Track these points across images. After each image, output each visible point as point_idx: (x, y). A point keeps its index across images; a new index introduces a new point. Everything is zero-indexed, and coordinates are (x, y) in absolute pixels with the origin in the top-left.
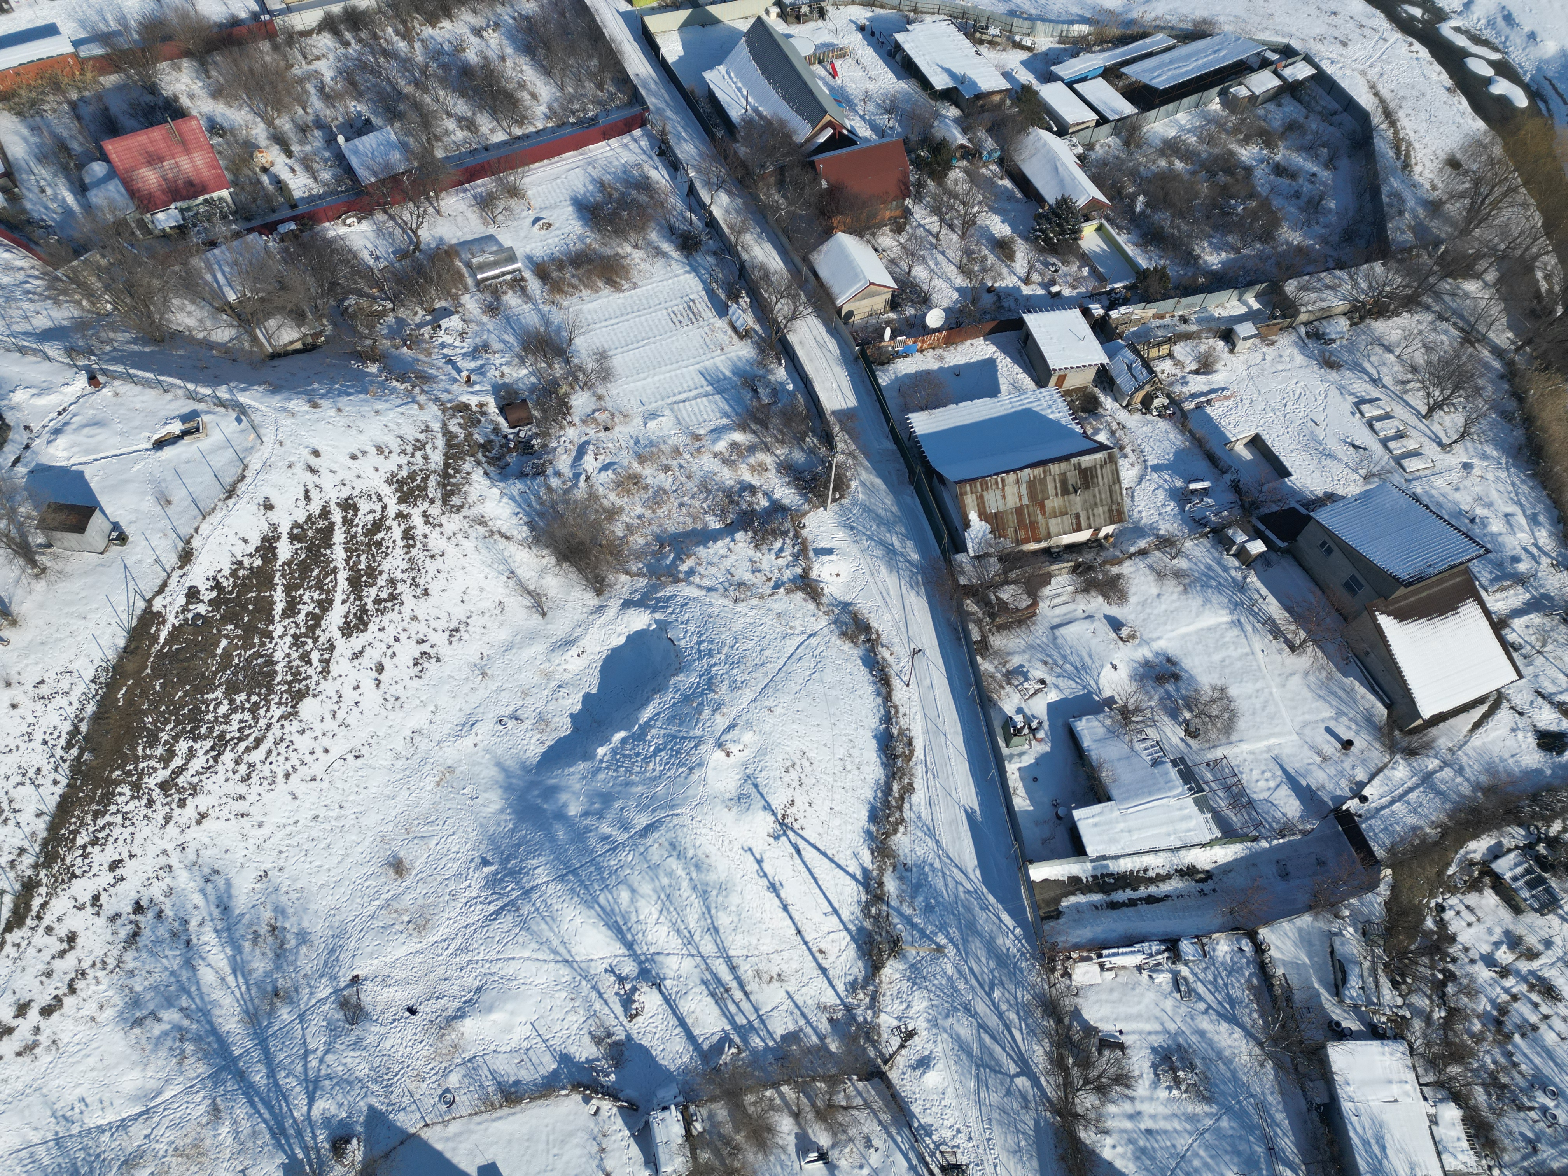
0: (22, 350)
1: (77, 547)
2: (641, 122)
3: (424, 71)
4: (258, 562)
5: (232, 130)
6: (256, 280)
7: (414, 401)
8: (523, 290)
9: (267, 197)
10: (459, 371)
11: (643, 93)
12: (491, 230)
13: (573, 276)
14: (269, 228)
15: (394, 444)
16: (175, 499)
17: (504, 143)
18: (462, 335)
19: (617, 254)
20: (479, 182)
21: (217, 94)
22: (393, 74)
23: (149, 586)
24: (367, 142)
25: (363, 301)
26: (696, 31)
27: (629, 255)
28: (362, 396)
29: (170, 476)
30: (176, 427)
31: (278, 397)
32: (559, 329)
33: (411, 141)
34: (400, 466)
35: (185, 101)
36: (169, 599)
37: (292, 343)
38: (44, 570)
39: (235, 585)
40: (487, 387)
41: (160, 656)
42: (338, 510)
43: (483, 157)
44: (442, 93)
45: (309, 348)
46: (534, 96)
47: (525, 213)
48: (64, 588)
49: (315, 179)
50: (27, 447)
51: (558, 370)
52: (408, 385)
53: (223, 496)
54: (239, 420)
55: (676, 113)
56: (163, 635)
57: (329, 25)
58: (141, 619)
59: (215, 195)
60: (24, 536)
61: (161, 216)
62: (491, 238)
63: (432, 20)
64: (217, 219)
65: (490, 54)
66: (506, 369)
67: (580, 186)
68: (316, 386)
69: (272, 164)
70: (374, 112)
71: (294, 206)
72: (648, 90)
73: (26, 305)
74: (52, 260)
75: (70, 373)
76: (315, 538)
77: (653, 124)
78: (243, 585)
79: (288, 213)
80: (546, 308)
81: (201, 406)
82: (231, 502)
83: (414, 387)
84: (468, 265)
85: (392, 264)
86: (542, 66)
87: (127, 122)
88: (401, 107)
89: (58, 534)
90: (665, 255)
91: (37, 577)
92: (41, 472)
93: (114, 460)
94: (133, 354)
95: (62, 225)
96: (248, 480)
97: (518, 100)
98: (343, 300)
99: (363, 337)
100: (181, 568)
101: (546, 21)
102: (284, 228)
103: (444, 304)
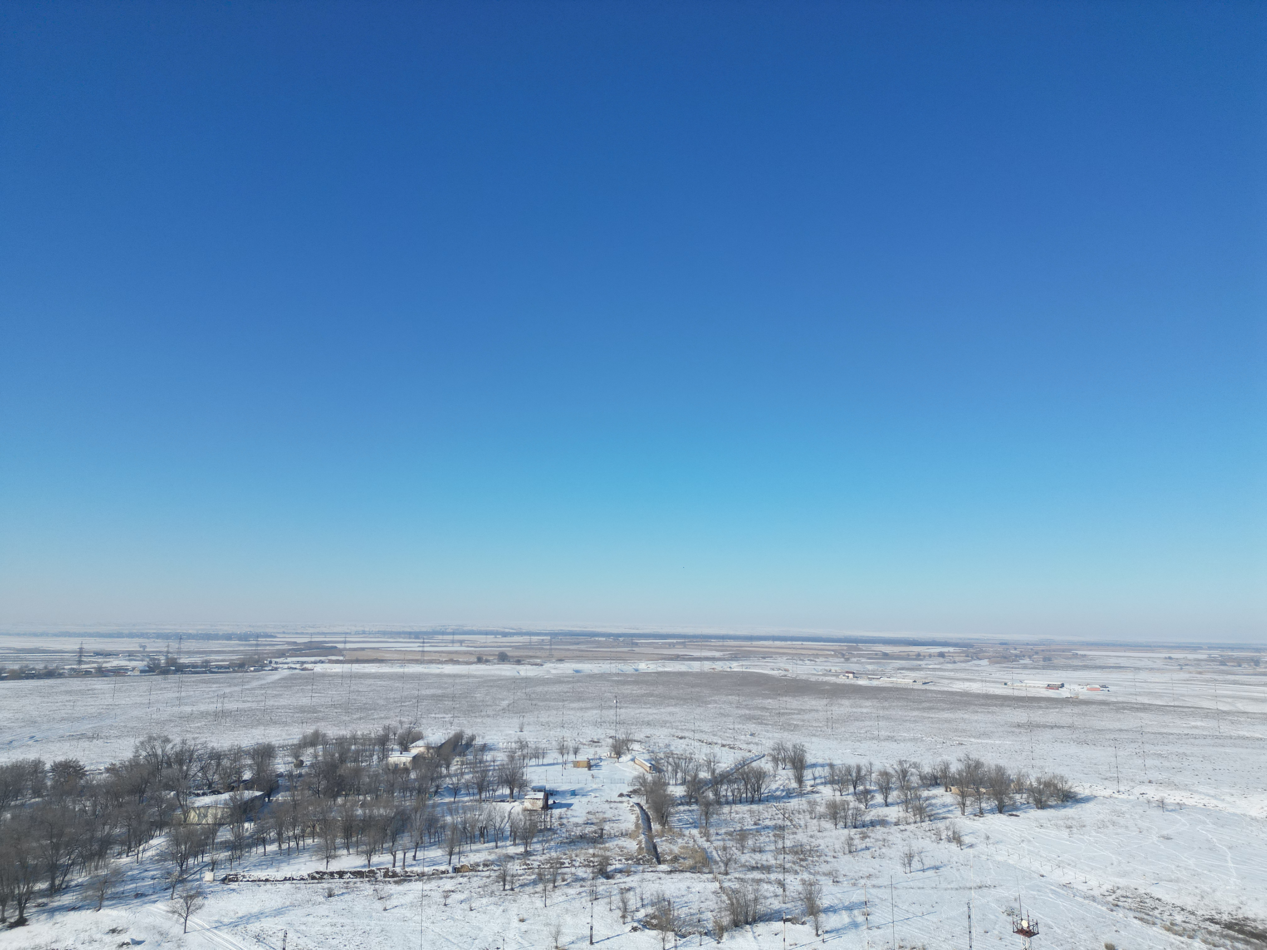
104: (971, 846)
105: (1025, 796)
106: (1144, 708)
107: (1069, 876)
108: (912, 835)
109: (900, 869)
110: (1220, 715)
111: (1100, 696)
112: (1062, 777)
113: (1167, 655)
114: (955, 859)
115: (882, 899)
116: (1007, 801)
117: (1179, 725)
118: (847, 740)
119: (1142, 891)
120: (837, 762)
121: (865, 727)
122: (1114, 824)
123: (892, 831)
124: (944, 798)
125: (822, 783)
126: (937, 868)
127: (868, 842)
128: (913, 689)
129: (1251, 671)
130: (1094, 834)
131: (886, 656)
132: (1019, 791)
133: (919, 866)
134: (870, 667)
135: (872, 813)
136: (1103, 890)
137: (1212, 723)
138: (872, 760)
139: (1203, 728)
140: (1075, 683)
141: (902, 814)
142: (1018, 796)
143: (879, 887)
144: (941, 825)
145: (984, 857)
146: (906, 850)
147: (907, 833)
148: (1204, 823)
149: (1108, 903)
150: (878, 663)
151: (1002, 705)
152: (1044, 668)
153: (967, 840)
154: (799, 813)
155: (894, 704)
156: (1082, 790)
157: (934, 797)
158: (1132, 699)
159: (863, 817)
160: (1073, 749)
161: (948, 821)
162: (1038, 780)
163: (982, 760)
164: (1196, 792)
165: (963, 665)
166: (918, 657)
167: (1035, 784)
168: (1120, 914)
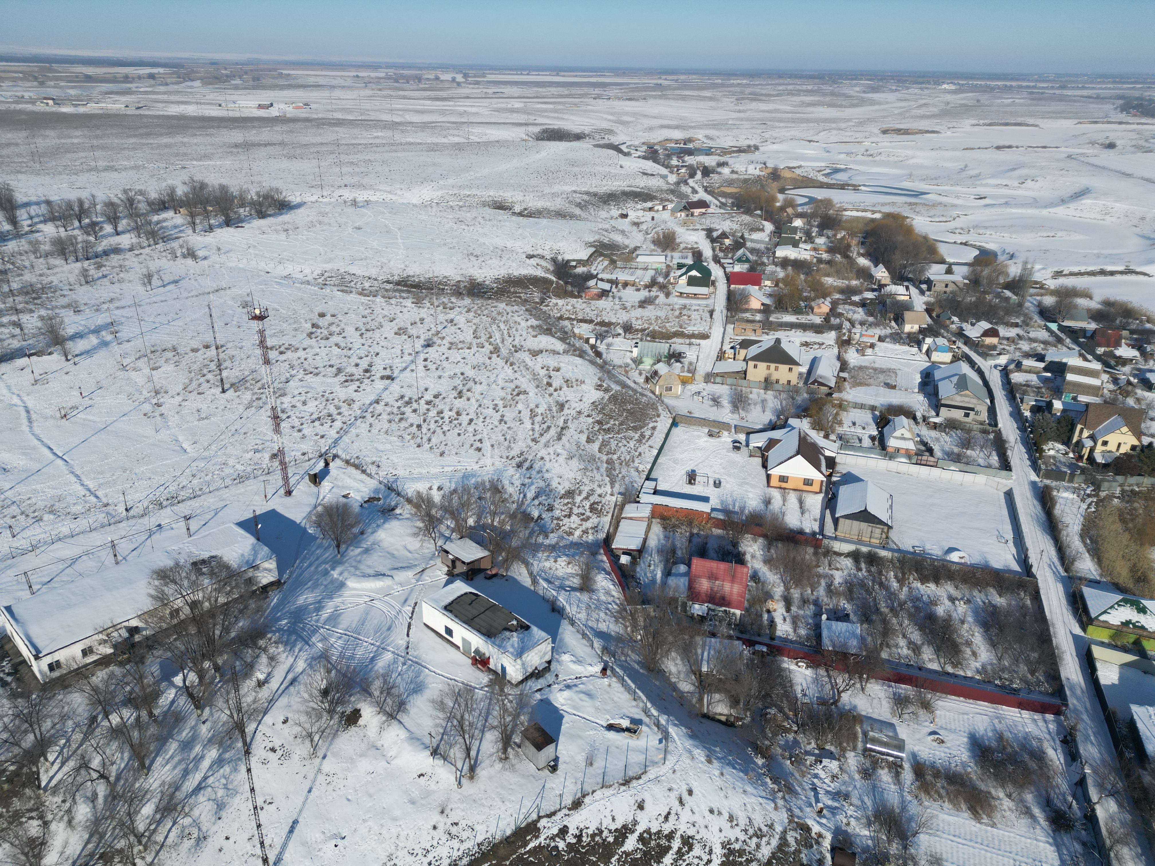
0: (584, 635)
1: (530, 757)
2: (1057, 712)
3: (902, 604)
4: (611, 839)
5: (764, 583)
6: (724, 667)
7: (774, 801)
8: (897, 775)
9: (761, 626)
10: (817, 801)
11: (1068, 693)
12: (895, 721)
13: (943, 788)
14: (750, 643)
15: (743, 822)
16: (596, 765)
17: (935, 672)
18: (834, 777)
19: (989, 793)
20: (903, 686)
21: (767, 561)
22: (879, 597)
23: (547, 807)
24: (840, 627)
25: (780, 716)
26: (1136, 675)
27: (999, 799)
28: (741, 774)
29: (602, 750)
30: (625, 723)
31: (691, 742)
32: (911, 819)
33: (869, 639)
34: (737, 840)
35: (748, 557)
36: (550, 824)
37: (721, 714)
38: (507, 758)
39: (588, 844)
40: (831, 825)
41: (520, 858)
42: (679, 840)
43: (916, 673)
44: (906, 622)
45: (728, 724)
46: (974, 654)
47: (927, 724)
48: (508, 775)
49: (795, 631)
50: (549, 686)
51: (894, 848)
52: (776, 787)
53: (621, 781)
54: (660, 741)
55: (1092, 720)
56: (531, 845)
57: (855, 556)
58: (528, 825)
59: (732, 610)
60: (513, 732)
61: (697, 606)
62: (892, 726)
63: (924, 580)
64: (725, 624)
65: (954, 615)
66: (853, 822)
67: (982, 729)
68: (718, 749)
69: (775, 610)
70: (855, 613)
71: (772, 639)
72: (1073, 693)
73: (602, 615)
74: (629, 600)
75: (596, 660)
76: (653, 848)
77: (1066, 717)
78: (593, 847)
79: (767, 640)
80: (909, 798)
81: (646, 720)
82: (623, 788)
83: (779, 791)
84: (865, 734)
85: (812, 704)
86: (991, 639)
87: (712, 553)
88: (874, 617)
89: (527, 743)
90: (1033, 817)
91: (501, 759)
92: (546, 703)
93: (583, 721)
94: (633, 669)
95: (646, 586)
96: (641, 781)
97: (960, 651)
98: (768, 708)
99: (766, 737)
100: (569, 809)
101: (1008, 614)
102: (758, 647)
103: (832, 749)
104: (205, 258)
105: (247, 209)
106: (339, 123)
107: (289, 269)
108: (148, 258)
109: (141, 289)
110: (394, 126)
111: (303, 114)
112: (277, 189)
113: (355, 74)
114: (192, 271)
115: (127, 318)
116: (232, 215)
117: (365, 136)
118: (60, 173)
119: (342, 271)
120: (54, 198)
121: (79, 159)
122: (320, 223)
123: (127, 257)
124: (175, 220)
125: (41, 222)
126: (176, 282)
127: (104, 270)
128: (126, 115)
129: (415, 87)
130: (305, 233)
131: (89, 78)
132: (242, 205)
133: (160, 283)
134: (72, 92)
135: (103, 244)
136: (315, 275)
137: (389, 133)
138: (94, 192)
139: (383, 138)
140: (282, 102)
141: (135, 240)
142: (241, 210)
143: (123, 307)
144: (175, 244)
145: (217, 266)
146: (144, 271)
147: (143, 257)
148: (384, 213)
149: (319, 284)
150: (80, 87)
151: (219, 127)
152: (254, 88)
153: (200, 253)
154: (21, 254)
155: (108, 132)
156: (294, 198)
157: (165, 220)
158: (329, 115)
159: (95, 249)
160: (285, 164)
161: (181, 240)
162: (258, 194)
163: (206, 181)
164: (378, 190)
165: (176, 87)
166: (126, 79)
167: (255, 198)
168: (328, 290)
